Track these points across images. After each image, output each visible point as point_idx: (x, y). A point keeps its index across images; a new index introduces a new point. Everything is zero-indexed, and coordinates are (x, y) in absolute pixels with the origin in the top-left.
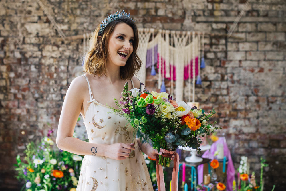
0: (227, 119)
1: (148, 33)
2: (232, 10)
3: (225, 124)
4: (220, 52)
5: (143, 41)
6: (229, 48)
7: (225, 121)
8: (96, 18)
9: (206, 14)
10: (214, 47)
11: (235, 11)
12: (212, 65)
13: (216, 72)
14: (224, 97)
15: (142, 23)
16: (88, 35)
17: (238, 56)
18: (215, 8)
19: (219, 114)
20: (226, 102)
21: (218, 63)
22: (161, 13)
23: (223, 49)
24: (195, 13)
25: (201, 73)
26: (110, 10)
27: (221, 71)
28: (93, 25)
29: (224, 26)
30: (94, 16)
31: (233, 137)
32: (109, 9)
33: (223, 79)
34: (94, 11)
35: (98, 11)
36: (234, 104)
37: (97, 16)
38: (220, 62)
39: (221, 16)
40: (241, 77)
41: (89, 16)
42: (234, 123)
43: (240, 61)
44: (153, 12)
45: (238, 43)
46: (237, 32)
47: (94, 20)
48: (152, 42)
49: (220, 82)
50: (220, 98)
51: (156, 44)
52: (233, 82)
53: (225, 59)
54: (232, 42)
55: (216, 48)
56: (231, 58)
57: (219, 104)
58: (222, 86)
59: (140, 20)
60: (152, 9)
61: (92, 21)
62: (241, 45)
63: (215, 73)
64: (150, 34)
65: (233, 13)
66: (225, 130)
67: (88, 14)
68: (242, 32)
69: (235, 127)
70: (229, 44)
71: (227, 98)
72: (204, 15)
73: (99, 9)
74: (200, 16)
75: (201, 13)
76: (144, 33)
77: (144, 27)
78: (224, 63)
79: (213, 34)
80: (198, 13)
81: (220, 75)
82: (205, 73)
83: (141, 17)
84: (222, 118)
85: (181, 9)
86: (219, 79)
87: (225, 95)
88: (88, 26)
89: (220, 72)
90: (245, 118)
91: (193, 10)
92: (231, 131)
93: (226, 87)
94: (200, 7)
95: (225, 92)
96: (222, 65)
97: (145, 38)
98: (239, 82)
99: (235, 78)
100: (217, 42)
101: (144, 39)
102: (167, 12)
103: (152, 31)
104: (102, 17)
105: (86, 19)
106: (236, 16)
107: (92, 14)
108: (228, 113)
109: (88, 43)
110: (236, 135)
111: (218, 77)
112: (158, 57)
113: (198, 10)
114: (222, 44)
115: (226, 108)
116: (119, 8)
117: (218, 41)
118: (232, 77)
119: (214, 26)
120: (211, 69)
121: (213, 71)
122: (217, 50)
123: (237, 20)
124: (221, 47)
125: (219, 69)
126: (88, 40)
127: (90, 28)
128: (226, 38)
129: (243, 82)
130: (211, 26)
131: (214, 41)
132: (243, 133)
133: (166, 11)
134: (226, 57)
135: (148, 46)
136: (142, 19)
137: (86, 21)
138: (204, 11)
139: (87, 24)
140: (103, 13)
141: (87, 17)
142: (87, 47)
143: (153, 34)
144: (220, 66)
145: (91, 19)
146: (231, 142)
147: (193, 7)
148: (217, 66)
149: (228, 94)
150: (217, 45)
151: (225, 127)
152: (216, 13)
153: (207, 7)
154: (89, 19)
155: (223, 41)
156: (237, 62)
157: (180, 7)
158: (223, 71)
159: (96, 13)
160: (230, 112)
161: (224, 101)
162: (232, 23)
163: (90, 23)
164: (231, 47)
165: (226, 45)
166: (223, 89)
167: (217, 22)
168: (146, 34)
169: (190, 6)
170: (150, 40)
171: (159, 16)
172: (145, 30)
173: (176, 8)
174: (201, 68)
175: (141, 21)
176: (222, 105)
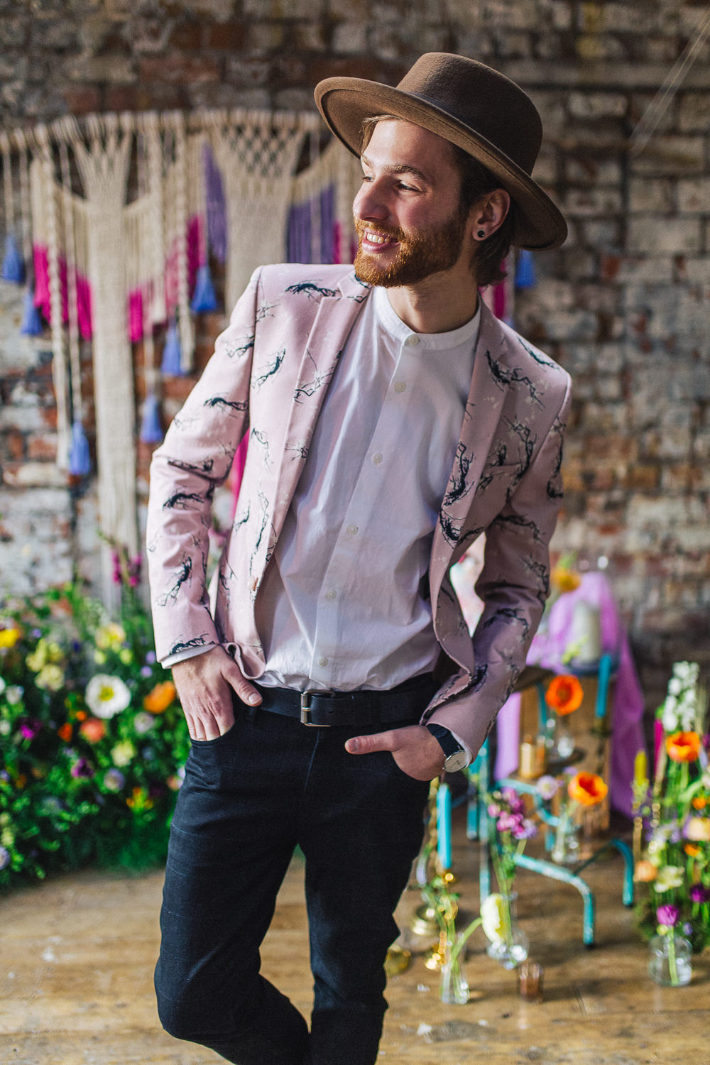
0: (617, 495)
1: (293, 132)
2: (655, 35)
3: (611, 518)
4: (597, 218)
5: (272, 170)
6: (636, 204)
7: (611, 506)
8: (55, 59)
9: (544, 49)
10: (573, 196)
11: (668, 39)
12: (562, 276)
13: (579, 305)
14: (608, 409)
15: (265, 85)
16: (20, 138)
17: (673, 239)
18: (582, 24)
19: (588, 478)
20: (615, 428)
21: (588, 268)
22: (349, 40)
23: (609, 205)
24: (495, 44)
25: (518, 308)
26: (119, 25)
27: (599, 298)
28: (45, 94)
29: (616, 106)
30: (45, 49)
31: (639, 566)
32: (117, 17)
33: (604, 335)
34: (44, 26)
35: (66, 27)
36: (649, 438)
37: (61, 51)
38: (597, 261)
39: (609, 60)
40: (682, 326)
41: (24, 48)
42: (644, 511)
43: (679, 260)
44: (312, 39)
45: (673, 179)
46: (673, 132)
47: (48, 68)
48: (308, 176)
49: (593, 349)
50: (593, 411)
51: (325, 183)
52: (646, 346)
53: (616, 251)
54: (648, 178)
55: (581, 203)
56: (644, 247)
57: (588, 438)
58: (601, 364)
59: (255, 75)
60: (306, 21)
61: (38, 74)
62: (686, 191)
63: (572, 310)
64: (299, 138)
65: (656, 49)
66: (608, 542)
67: (20, 39)
68: (692, 134)
69: (650, 528)
70: (636, 185)
71: (619, 414)
72: (536, 56)
73: (71, 16)
74: (516, 57)
75: (523, 45)
76: (274, 132)
77: (274, 107)
78: (613, 268)
79: (570, 142)
80: (510, 44)
81: (593, 320)
82: (533, 309)
83: (263, 60)
84: (599, 491)
85: (435, 26)
86: (591, 334)
87: (614, 402)
88: (22, 96)
89: (594, 304)
90: (688, 492)
91: (487, 32)
92: (633, 542)
93: (615, 365)
94: (520, 17)
95: (611, 388)
96: (603, 274)
97: (280, 157)
98: (670, 345)
99: (657, 328)
100: (586, 178)
101: (273, 158)
102: (377, 37)
103: (310, 122)
104: (86, 54)
105: (12, 62)
106: (669, 61)
107: (37, 38)
108: (622, 470)
109: (23, 176)
110: (652, 560)
111: (585, 325)
112: (337, 239)
113: (510, 31)
114: (609, 187)
115: (615, 451)
116: (161, 12)
117: (593, 173)
118: (642, 327)
119: (578, 104)
120: (559, 294)
121: (567, 299)
122: (586, 211)
123: (675, 77)
124: (601, 197)
125: (590, 290)
126: (23, 160)
127: (32, 107)
128: (624, 159)
129: (686, 345)
130: (565, 104)
131: (574, 170)
132: (679, 551)
133: (369, 32)
134: (621, 241)
135: (294, 191)
136: (264, 69)
137: (10, 71)
138: (534, 37)
139: (19, 85)
140: (88, 36)
141: (13, 54)
142: (23, 192)
143: (316, 138)
144: (595, 280)
145: (32, 61)
146: (631, 586)
147: (487, 15)
148: (584, 281)
149: (625, 395)
150: (586, 188)
151: (607, 529)
152: (590, 48)
153: (548, 17)
154: (23, 62)
155: (611, 173)
156: (667, 264)
157: (433, 16)
158: (607, 300)
159: (56, 36)
160: (630, 470)
161: (606, 425)
162: (651, 91)
163: (32, 84)
164: (644, 199)
165: (623, 189)
166: (606, 375)
167: (587, 89)
168: (283, 135)
169: (475, 12)
170: (302, 165)
171: (343, 56)
172: (281, 118)
173: (413, 19)
174: (519, 291)
175: (262, 78)
176: (599, 442)
